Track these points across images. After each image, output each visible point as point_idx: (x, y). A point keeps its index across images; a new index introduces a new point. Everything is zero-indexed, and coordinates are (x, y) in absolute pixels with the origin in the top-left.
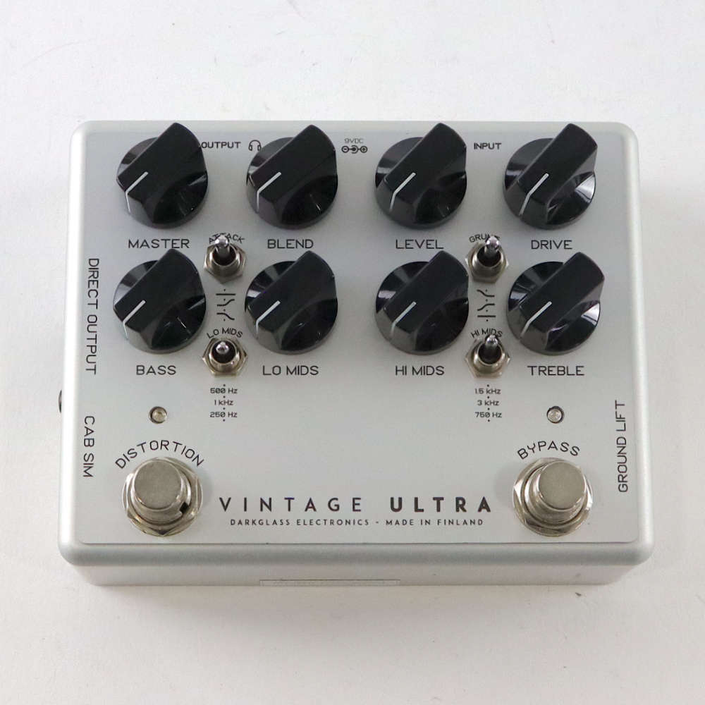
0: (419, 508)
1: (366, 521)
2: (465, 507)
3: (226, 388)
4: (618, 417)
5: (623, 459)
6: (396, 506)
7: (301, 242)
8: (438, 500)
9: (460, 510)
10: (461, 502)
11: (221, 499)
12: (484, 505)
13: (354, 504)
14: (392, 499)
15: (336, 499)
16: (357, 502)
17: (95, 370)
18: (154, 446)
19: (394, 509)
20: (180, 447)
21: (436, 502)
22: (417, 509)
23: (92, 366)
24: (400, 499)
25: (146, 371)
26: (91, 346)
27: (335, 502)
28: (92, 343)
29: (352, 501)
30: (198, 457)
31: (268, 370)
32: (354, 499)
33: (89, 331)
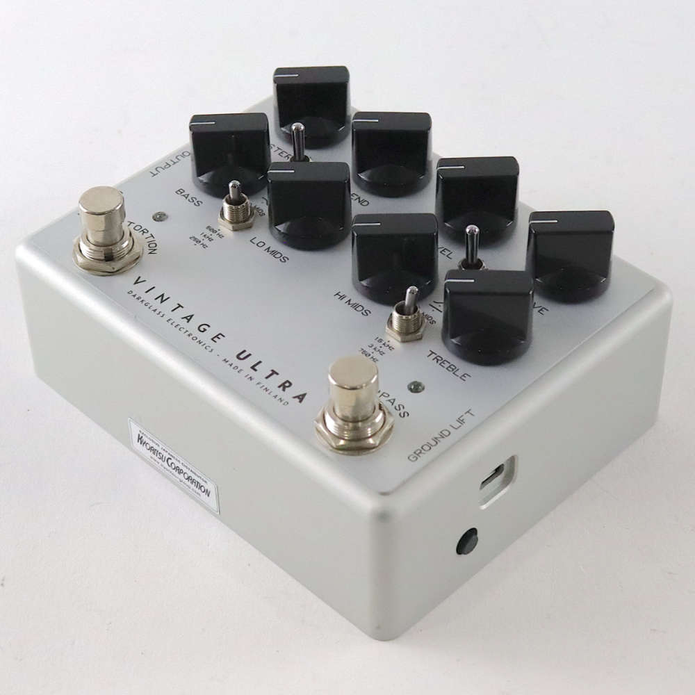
0: (256, 368)
1: (212, 350)
2: (287, 389)
3: (219, 232)
4: (461, 419)
5: (434, 443)
6: (242, 356)
7: (361, 199)
8: (274, 372)
9: (282, 388)
10: (287, 384)
11: (139, 277)
12: (301, 398)
13: (217, 336)
14: (245, 351)
15: (209, 326)
16: (220, 336)
17: (154, 175)
18: (139, 228)
19: (238, 357)
20: (152, 239)
21: (271, 372)
22: (253, 368)
23: (155, 172)
24: (250, 355)
25: (183, 194)
26: (168, 164)
27: (206, 327)
28: (171, 163)
29: (217, 334)
30: (155, 250)
31: (256, 241)
32: (220, 334)
33: (176, 157)
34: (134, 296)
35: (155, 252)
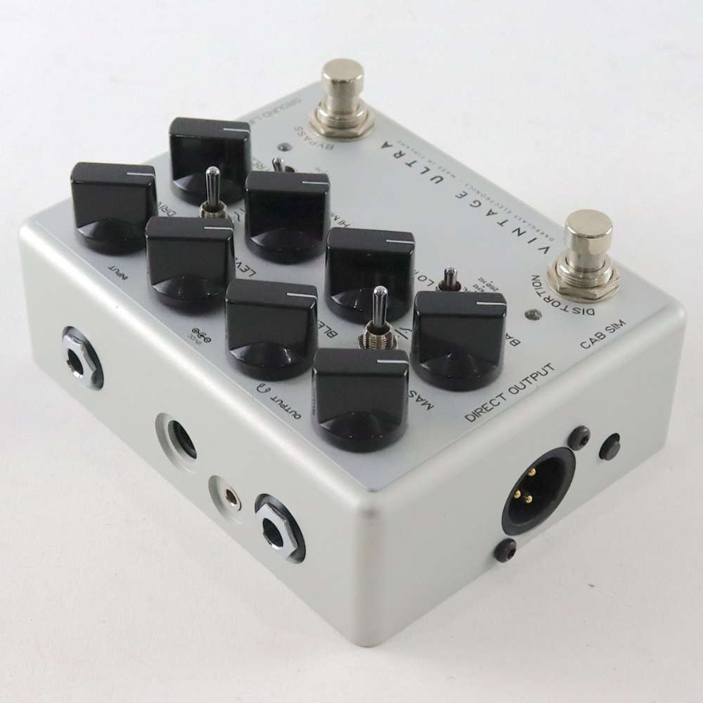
2: (398, 152)
6: (439, 179)
8: (409, 165)
10: (397, 155)
11: (545, 253)
12: (386, 145)
13: (463, 196)
14: (437, 183)
15: (471, 205)
16: (460, 196)
17: (548, 365)
18: (556, 304)
19: (442, 179)
20: (539, 291)
21: (413, 165)
22: (428, 170)
23: (547, 369)
24: (432, 179)
25: (511, 340)
26: (534, 378)
27: (473, 204)
28: (531, 379)
29: (462, 199)
30: (534, 279)
31: (428, 282)
32: (460, 198)
33: (525, 386)
34: (547, 236)
35: (534, 278)
